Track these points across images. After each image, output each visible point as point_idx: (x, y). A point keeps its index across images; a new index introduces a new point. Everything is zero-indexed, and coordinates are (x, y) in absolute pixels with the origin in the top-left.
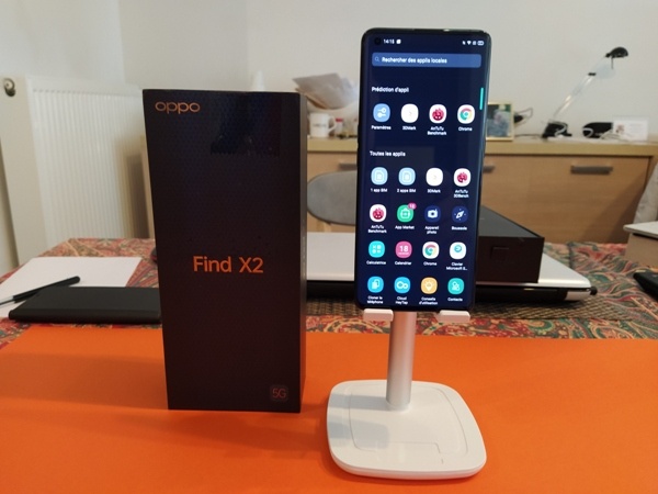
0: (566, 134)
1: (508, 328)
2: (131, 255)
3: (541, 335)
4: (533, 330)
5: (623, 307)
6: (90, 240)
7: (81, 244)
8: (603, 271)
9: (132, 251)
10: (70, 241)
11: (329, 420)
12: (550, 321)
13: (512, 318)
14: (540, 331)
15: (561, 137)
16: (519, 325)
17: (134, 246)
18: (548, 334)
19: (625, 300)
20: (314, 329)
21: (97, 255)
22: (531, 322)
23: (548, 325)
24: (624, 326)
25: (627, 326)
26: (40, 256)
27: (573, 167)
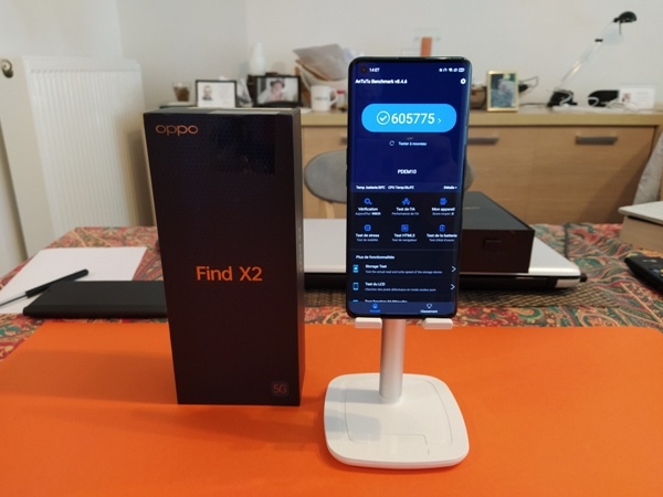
0: (571, 103)
1: (499, 316)
2: (136, 245)
3: (530, 324)
4: (522, 319)
5: (612, 293)
6: (96, 229)
7: (87, 233)
8: (596, 254)
9: (137, 240)
10: (76, 230)
11: (326, 414)
12: (539, 309)
13: (503, 306)
14: (529, 320)
15: (567, 106)
16: (510, 313)
17: (138, 234)
18: (537, 323)
19: (614, 285)
20: (313, 321)
21: (103, 245)
22: (521, 310)
23: (537, 313)
24: (611, 313)
25: (614, 313)
26: (48, 247)
27: (577, 137)
